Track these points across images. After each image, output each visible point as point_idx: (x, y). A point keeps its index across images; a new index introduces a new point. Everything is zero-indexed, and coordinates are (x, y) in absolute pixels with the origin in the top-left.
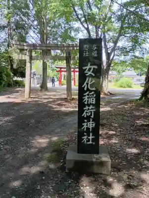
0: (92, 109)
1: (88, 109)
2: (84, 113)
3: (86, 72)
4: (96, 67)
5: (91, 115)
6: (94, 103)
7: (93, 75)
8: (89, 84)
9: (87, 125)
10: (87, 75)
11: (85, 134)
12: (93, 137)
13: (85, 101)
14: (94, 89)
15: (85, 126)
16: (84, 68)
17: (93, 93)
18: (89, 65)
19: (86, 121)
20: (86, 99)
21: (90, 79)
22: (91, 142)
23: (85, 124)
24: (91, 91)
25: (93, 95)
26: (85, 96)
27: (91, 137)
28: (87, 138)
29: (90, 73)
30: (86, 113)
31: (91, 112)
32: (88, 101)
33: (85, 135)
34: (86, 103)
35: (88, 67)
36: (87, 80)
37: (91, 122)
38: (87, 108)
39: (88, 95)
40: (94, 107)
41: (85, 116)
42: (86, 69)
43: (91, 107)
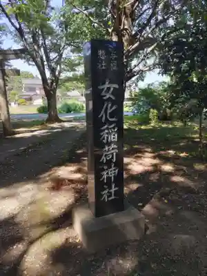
0: (113, 149)
1: (109, 150)
2: (103, 157)
3: (103, 94)
4: (116, 86)
5: (112, 158)
6: (116, 140)
7: (113, 98)
8: (109, 112)
9: (108, 174)
10: (105, 98)
11: (105, 186)
12: (117, 189)
13: (103, 139)
14: (113, 119)
15: (105, 176)
16: (101, 87)
17: (113, 126)
18: (107, 83)
19: (105, 167)
20: (105, 135)
21: (109, 105)
22: (113, 197)
23: (105, 173)
24: (111, 123)
25: (114, 128)
26: (104, 130)
27: (113, 190)
28: (108, 192)
29: (108, 96)
30: (106, 155)
31: (112, 154)
32: (108, 138)
33: (105, 189)
34: (105, 141)
35: (106, 87)
36: (105, 105)
37: (112, 169)
38: (107, 148)
39: (107, 129)
40: (116, 146)
41: (105, 161)
42: (103, 89)
43: (113, 146)
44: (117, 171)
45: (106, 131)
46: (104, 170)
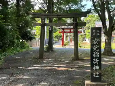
0: (97, 60)
1: (96, 60)
3: (94, 42)
4: (99, 40)
5: (97, 63)
6: (98, 57)
7: (98, 44)
8: (96, 48)
9: (95, 68)
10: (95, 44)
11: (94, 72)
13: (94, 56)
14: (98, 50)
15: (94, 68)
16: (93, 40)
17: (97, 52)
18: (96, 39)
20: (95, 55)
21: (96, 46)
22: (97, 76)
23: (94, 67)
25: (98, 53)
27: (97, 74)
28: (95, 74)
29: (96, 43)
30: (95, 61)
31: (97, 61)
32: (95, 56)
34: (94, 57)
35: (95, 40)
36: (95, 46)
37: (97, 66)
38: (95, 59)
39: (95, 53)
40: (98, 59)
41: (94, 63)
43: (97, 59)
44: (99, 67)
46: (94, 66)
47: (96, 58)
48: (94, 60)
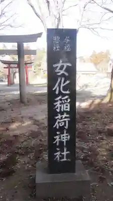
0: (66, 117)
1: (62, 118)
2: (57, 123)
3: (57, 70)
4: (69, 65)
5: (65, 125)
6: (68, 110)
7: (67, 74)
8: (62, 85)
9: (60, 138)
10: (59, 74)
11: (58, 149)
12: (68, 152)
13: (57, 108)
14: (68, 92)
15: (58, 140)
16: (55, 66)
17: (66, 97)
18: (61, 61)
19: (58, 133)
20: (59, 105)
21: (63, 81)
22: (65, 159)
23: (57, 137)
24: (64, 95)
25: (67, 99)
26: (57, 101)
27: (65, 153)
28: (61, 154)
29: (62, 72)
30: (59, 122)
31: (65, 121)
32: (61, 107)
33: (57, 151)
34: (58, 110)
35: (59, 65)
36: (59, 80)
37: (65, 135)
38: (59, 116)
39: (61, 100)
40: (68, 116)
41: (58, 128)
42: (57, 67)
43: (65, 115)
44: (69, 137)
45: (59, 102)
46: (57, 135)
47: (62, 113)
48: (57, 118)
